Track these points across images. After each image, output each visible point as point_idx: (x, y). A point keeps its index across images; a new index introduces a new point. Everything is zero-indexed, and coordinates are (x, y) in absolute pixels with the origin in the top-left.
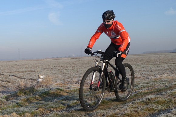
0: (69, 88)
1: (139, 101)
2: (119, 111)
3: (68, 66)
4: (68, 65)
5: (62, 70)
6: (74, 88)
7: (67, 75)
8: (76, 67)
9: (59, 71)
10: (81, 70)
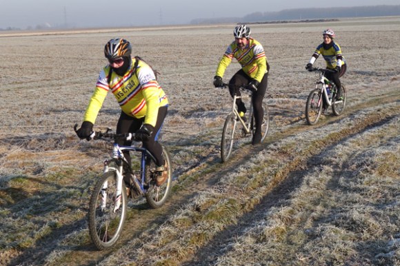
0: (39, 171)
1: (180, 217)
2: (143, 252)
3: (36, 65)
4: (35, 61)
5: (21, 83)
6: (52, 172)
7: (35, 101)
8: (55, 72)
9: (16, 86)
10: (67, 80)
